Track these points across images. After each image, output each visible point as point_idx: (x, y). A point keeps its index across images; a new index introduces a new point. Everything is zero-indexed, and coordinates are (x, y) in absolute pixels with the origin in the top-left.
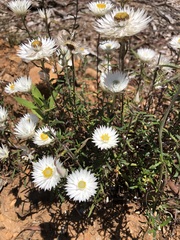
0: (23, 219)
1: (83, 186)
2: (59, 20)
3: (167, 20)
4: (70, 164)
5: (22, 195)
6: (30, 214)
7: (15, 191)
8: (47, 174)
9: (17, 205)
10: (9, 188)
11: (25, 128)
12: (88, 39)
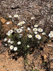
0: (10, 55)
1: (16, 49)
2: (19, 12)
3: (46, 11)
4: (14, 46)
5: (9, 51)
6: (11, 54)
7: (8, 51)
8: (12, 47)
9: (9, 53)
10: (7, 50)
11: (9, 41)
12: (25, 17)
